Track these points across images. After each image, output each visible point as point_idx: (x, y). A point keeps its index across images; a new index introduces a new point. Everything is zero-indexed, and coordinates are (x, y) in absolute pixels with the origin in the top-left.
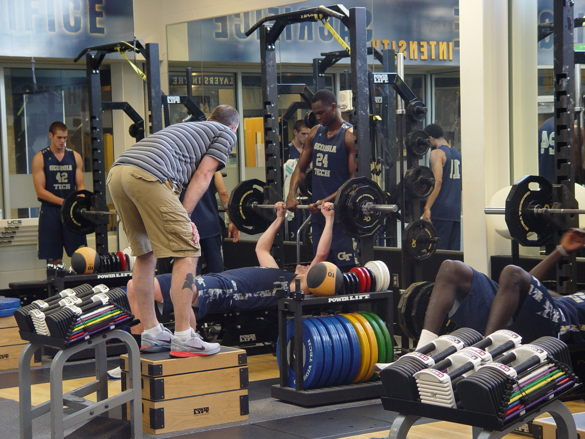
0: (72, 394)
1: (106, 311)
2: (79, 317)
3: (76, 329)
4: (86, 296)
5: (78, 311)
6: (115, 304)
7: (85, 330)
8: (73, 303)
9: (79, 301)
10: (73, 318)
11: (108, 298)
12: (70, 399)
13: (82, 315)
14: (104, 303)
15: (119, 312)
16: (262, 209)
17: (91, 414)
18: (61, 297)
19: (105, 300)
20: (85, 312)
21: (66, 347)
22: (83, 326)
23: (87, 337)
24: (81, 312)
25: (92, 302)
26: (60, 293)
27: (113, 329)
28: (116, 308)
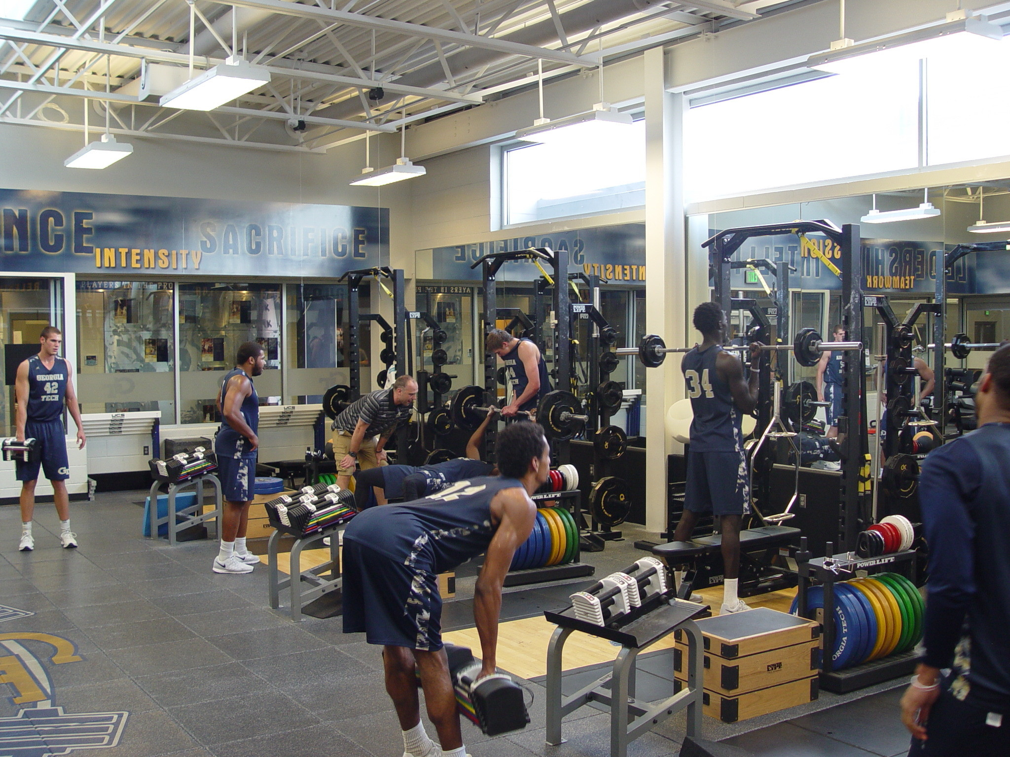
0: (310, 572)
1: (336, 509)
2: (313, 513)
3: (311, 523)
4: (321, 493)
5: (313, 508)
6: (344, 503)
7: (318, 524)
8: (310, 500)
9: (316, 498)
10: (308, 514)
11: (338, 498)
12: (308, 577)
13: (316, 511)
14: (334, 502)
15: (346, 510)
16: (481, 411)
17: (323, 591)
18: (302, 493)
19: (335, 499)
20: (319, 509)
21: (303, 537)
22: (316, 521)
23: (320, 530)
24: (315, 509)
25: (325, 500)
26: (302, 490)
27: (342, 524)
28: (344, 506)
